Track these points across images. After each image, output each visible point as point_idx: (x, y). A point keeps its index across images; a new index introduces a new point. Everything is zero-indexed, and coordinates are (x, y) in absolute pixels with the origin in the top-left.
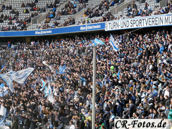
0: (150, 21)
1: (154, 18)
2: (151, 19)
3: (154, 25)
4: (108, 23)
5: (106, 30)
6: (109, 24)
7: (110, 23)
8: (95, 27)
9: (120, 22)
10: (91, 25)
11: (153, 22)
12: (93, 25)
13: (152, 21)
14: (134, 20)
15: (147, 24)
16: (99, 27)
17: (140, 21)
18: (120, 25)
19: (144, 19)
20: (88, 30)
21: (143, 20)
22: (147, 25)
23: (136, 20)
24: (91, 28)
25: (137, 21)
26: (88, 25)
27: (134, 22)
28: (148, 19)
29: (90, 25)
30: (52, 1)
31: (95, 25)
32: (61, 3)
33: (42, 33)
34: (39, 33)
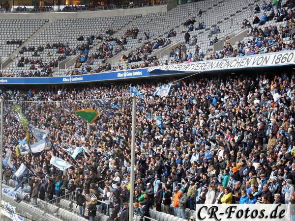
8: (135, 74)
10: (131, 71)
20: (127, 77)
26: (127, 71)
29: (129, 72)
30: (83, 42)
31: (135, 71)
32: (94, 43)
33: (71, 80)
34: (67, 80)
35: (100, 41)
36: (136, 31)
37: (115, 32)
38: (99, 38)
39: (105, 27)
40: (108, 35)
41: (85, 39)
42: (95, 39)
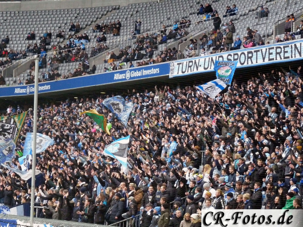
0: (270, 54)
1: (280, 48)
2: (275, 48)
3: (281, 59)
4: (176, 63)
5: (171, 76)
6: (179, 64)
7: (181, 63)
9: (202, 60)
10: (139, 70)
11: (278, 55)
12: (142, 68)
13: (277, 53)
14: (234, 55)
15: (264, 59)
16: (155, 71)
17: (250, 55)
18: (203, 66)
19: (259, 51)
20: (131, 78)
21: (256, 51)
22: (264, 61)
23: (239, 53)
24: (138, 74)
25: (243, 55)
26: (131, 71)
27: (236, 57)
28: (268, 50)
29: (135, 70)
30: (35, 42)
31: (146, 69)
32: (52, 44)
33: (28, 91)
34: (23, 91)
35: (62, 40)
36: (117, 26)
37: (82, 28)
38: (60, 35)
39: (65, 22)
40: (73, 33)
41: (37, 38)
42: (53, 37)
